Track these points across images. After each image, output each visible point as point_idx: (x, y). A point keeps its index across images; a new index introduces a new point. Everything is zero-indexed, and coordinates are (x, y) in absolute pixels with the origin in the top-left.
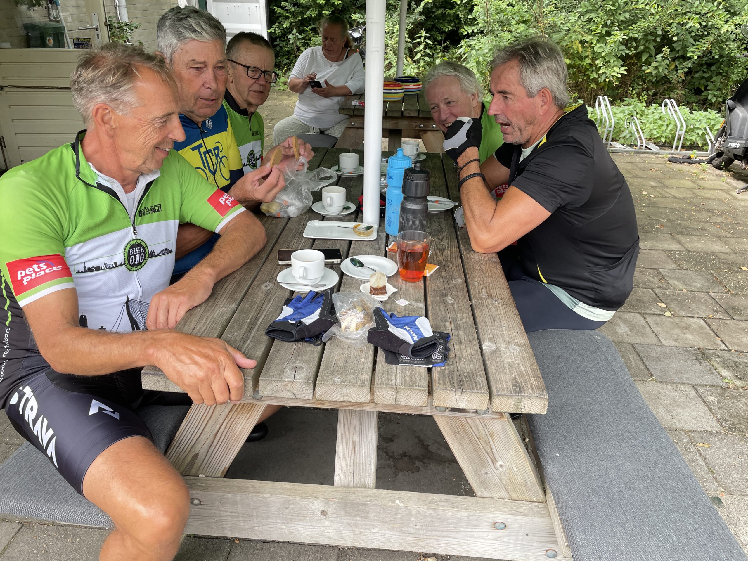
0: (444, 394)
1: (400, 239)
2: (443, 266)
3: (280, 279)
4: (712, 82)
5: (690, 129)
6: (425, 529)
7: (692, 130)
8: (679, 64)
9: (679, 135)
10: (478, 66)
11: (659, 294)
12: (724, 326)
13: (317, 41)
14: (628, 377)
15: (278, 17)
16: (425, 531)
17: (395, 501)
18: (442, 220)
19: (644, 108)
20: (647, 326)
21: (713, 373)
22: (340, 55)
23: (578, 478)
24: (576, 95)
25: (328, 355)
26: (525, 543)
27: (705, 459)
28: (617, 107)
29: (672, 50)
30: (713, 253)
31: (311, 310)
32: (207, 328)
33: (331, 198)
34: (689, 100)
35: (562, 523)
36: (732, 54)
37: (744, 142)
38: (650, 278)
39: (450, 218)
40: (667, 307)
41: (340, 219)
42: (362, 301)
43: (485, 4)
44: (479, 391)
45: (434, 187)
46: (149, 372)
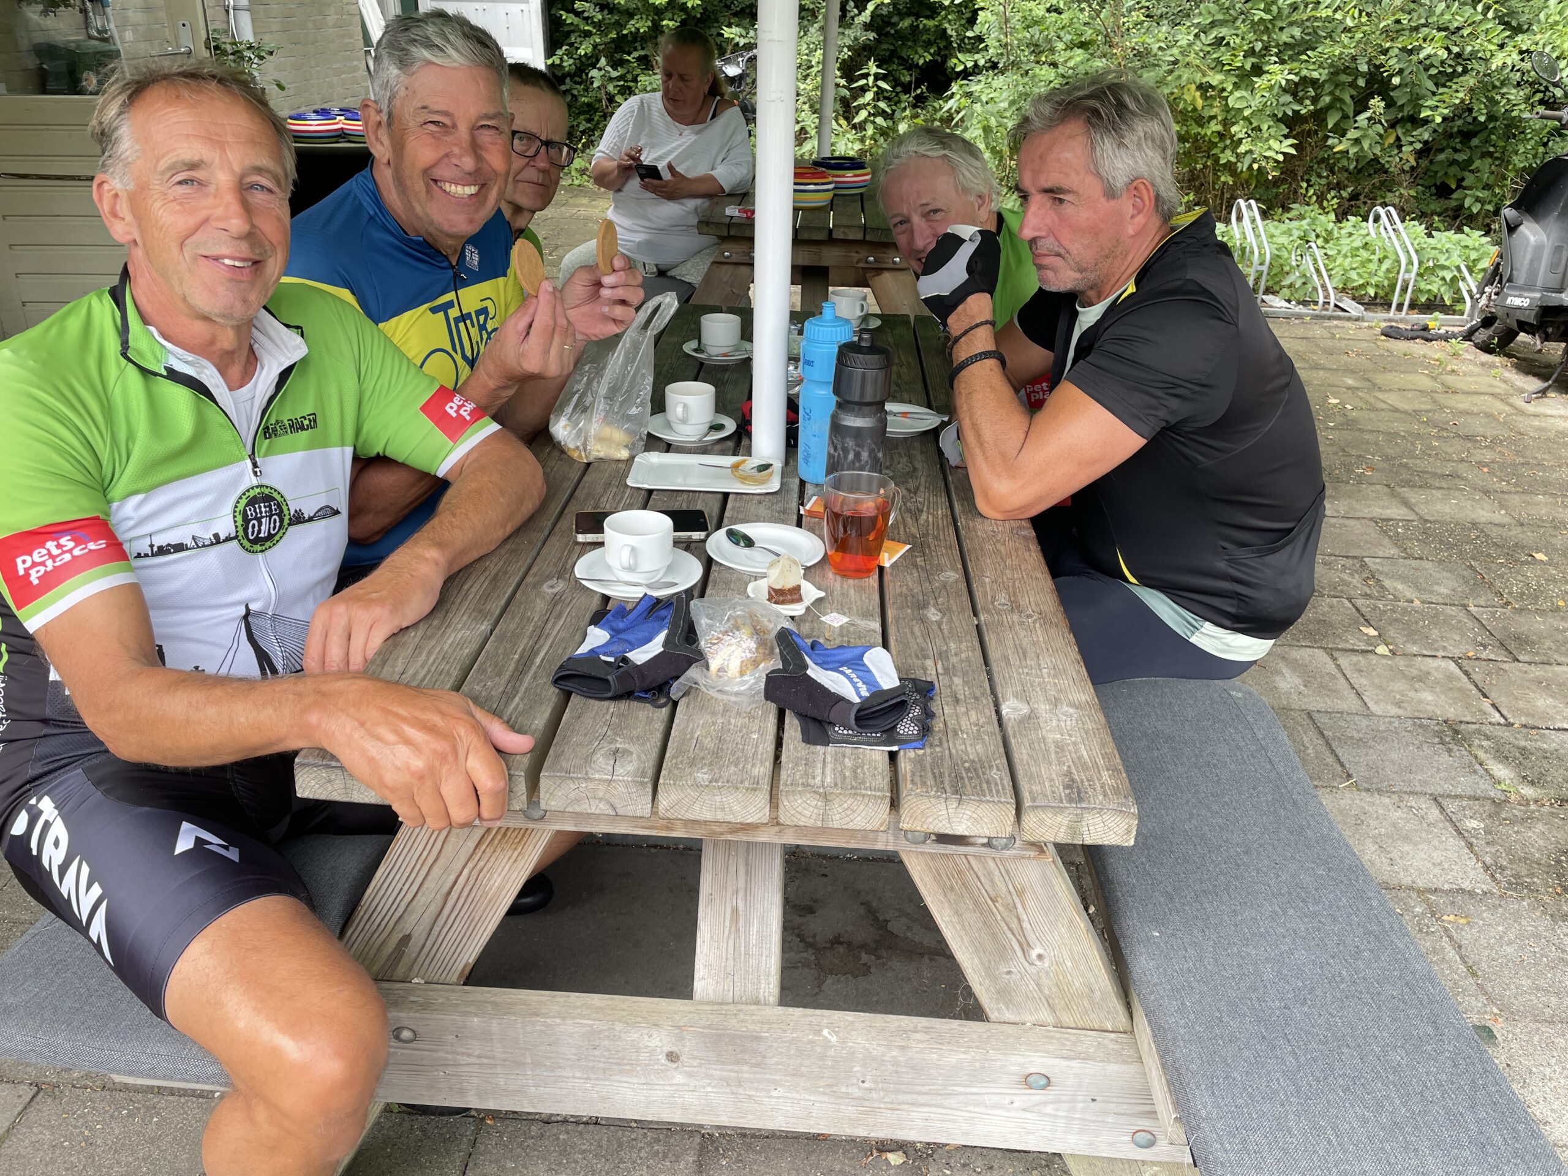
0: (924, 804)
1: (830, 489)
2: (919, 546)
3: (579, 571)
4: (1472, 171)
5: (1427, 268)
6: (882, 1089)
7: (1431, 271)
8: (1404, 134)
9: (1404, 280)
10: (986, 138)
11: (1363, 610)
12: (1497, 674)
13: (651, 83)
14: (1301, 774)
15: (568, 34)
16: (882, 1094)
17: (821, 1030)
18: (916, 453)
19: (1332, 224)
20: (1339, 675)
21: (1475, 772)
22: (700, 110)
23: (1198, 981)
24: (1191, 197)
25: (682, 726)
26: (1088, 1117)
27: (1460, 947)
28: (1276, 223)
29: (1390, 104)
30: (1474, 524)
31: (646, 634)
32: (429, 671)
33: (685, 406)
34: (1425, 209)
35: (1165, 1074)
36: (1514, 114)
37: (1538, 295)
38: (1345, 577)
39: (931, 448)
40: (1380, 635)
41: (703, 449)
42: (752, 616)
43: (1001, 8)
44: (996, 799)
45: (897, 385)
46: (311, 760)
